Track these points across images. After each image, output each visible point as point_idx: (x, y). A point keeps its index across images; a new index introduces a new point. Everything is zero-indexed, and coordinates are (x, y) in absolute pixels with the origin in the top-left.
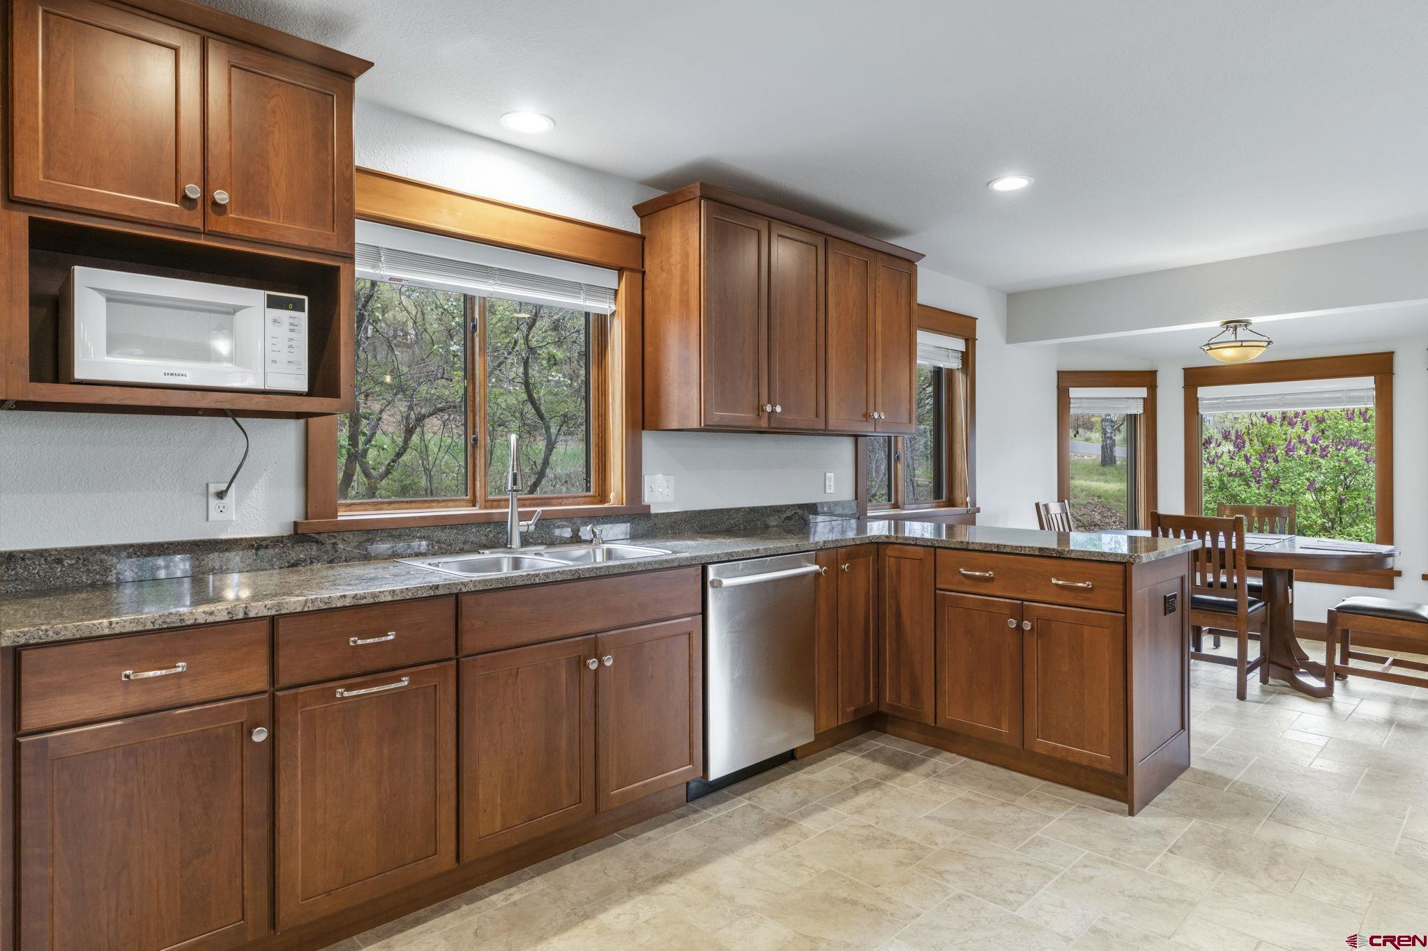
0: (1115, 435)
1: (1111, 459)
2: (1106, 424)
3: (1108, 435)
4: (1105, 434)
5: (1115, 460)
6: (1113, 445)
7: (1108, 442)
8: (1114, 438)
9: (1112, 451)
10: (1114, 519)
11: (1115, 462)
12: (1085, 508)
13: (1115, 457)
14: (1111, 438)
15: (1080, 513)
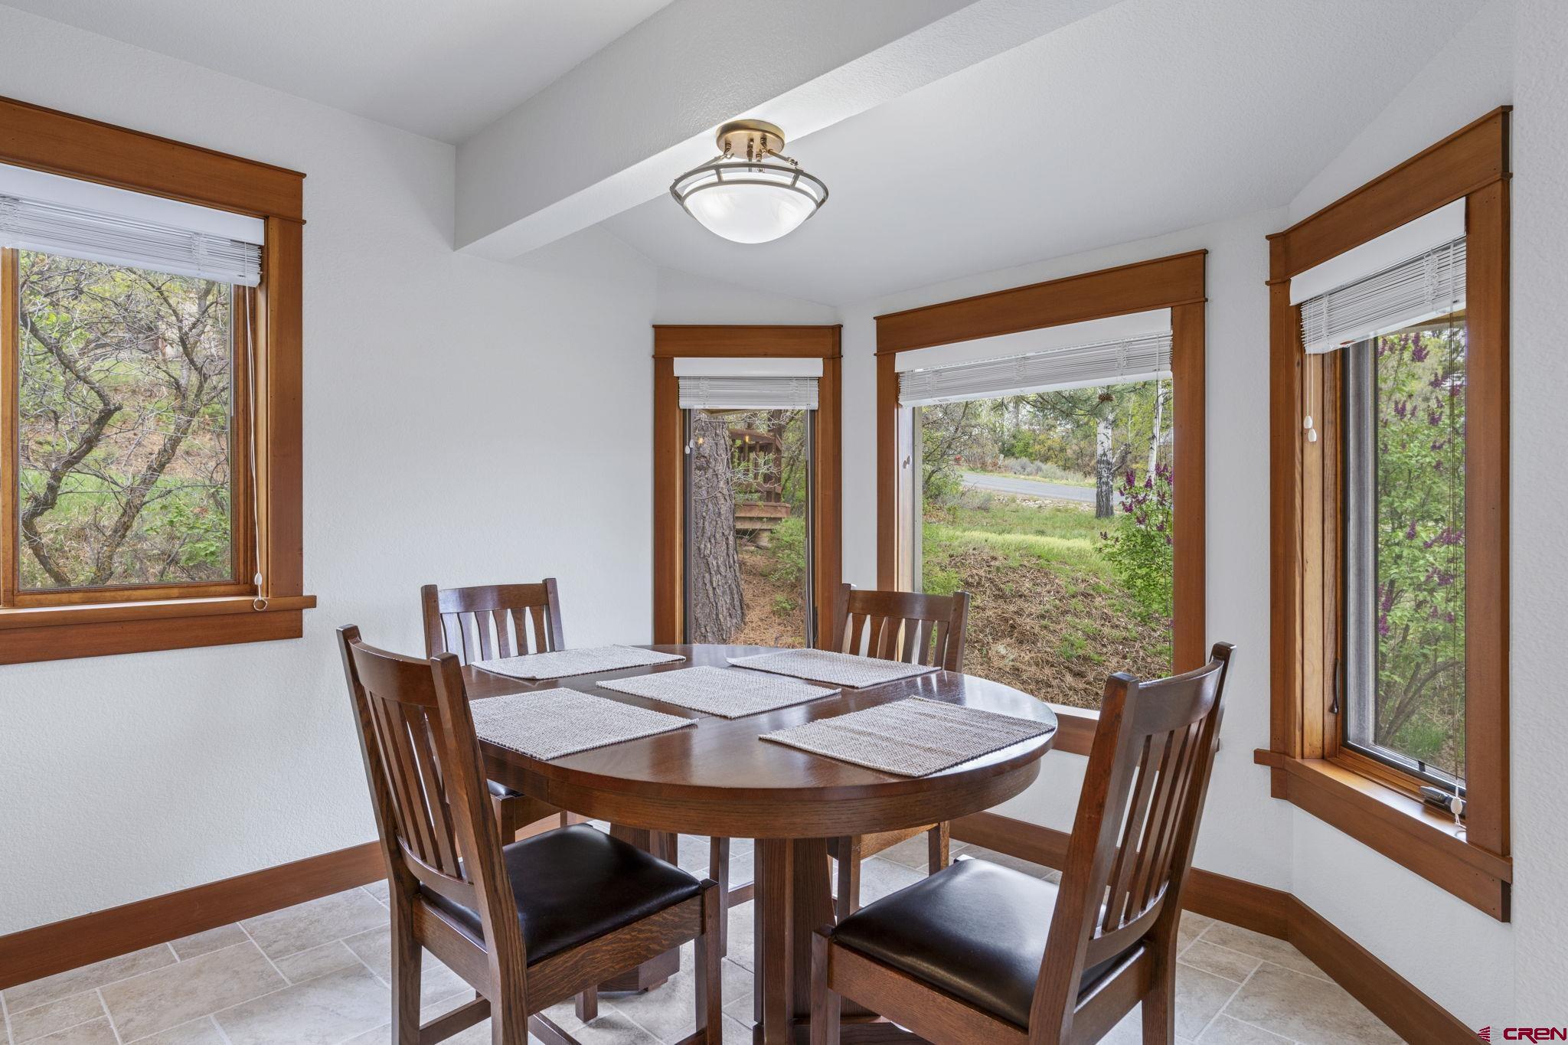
0: (1112, 480)
1: (1107, 509)
2: (1102, 466)
3: (1104, 480)
4: (1101, 478)
5: (1112, 511)
6: (1110, 491)
7: (1104, 488)
8: (1111, 483)
9: (1108, 500)
10: (1048, 587)
11: (1112, 513)
12: (1014, 573)
13: (1112, 507)
14: (1107, 483)
15: (1004, 579)
